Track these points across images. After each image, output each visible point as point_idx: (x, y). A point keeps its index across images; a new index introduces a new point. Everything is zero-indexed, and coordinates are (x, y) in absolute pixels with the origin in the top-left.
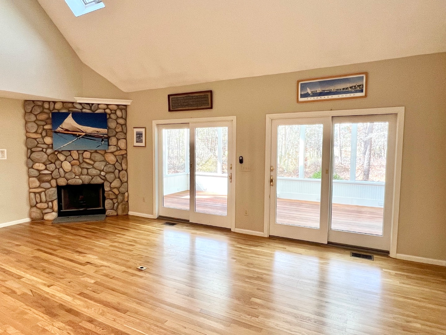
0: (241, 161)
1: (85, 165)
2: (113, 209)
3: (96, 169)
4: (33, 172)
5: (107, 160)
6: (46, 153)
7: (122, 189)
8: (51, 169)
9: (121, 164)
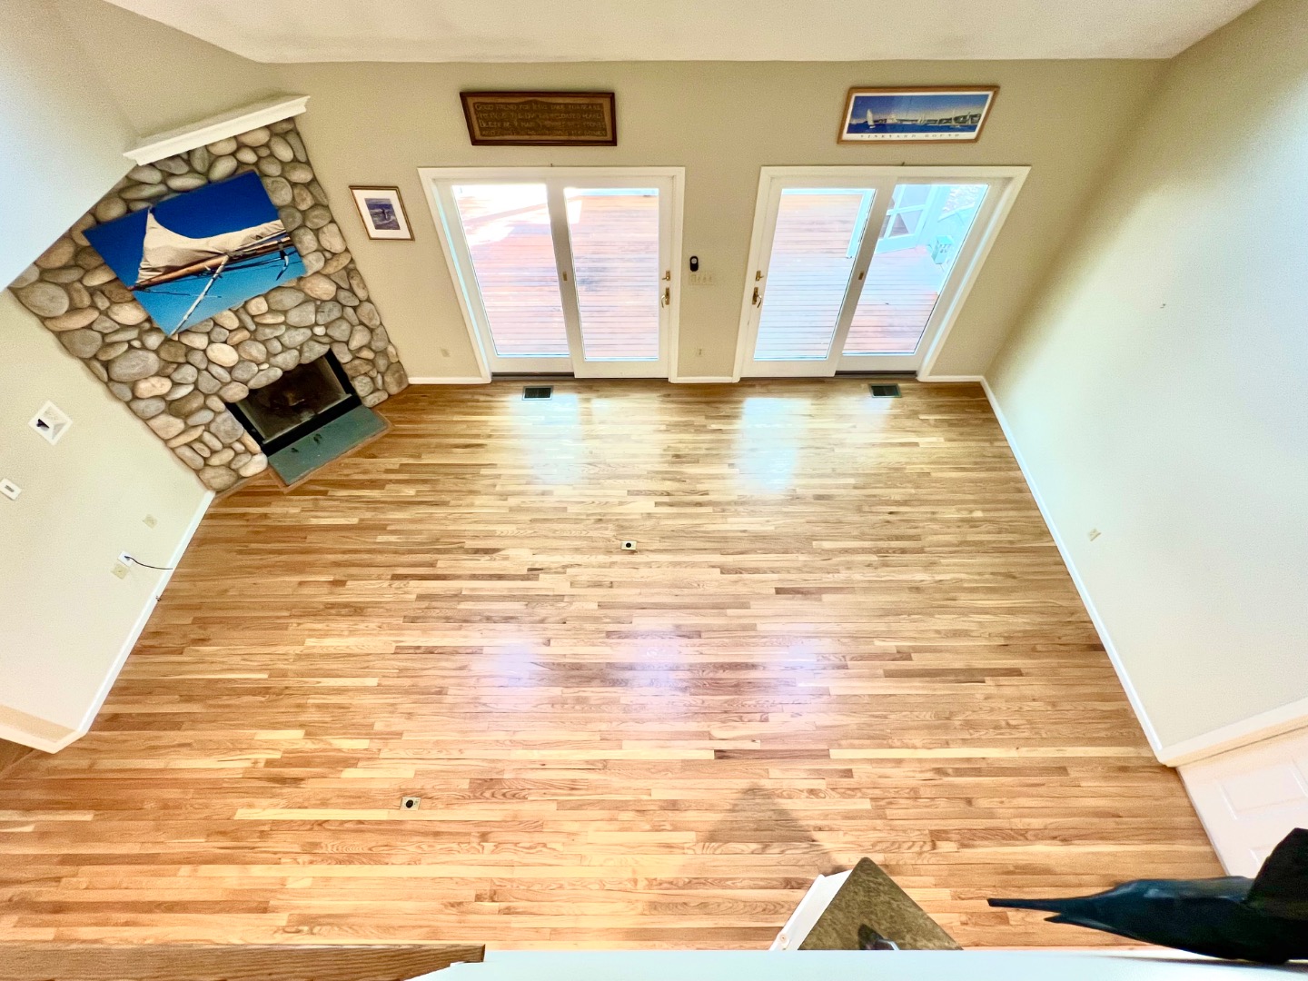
0: (694, 267)
1: (268, 332)
2: (376, 390)
3: (296, 328)
4: (147, 407)
5: (312, 295)
6: (144, 348)
7: (378, 345)
8: (191, 379)
9: (351, 290)
